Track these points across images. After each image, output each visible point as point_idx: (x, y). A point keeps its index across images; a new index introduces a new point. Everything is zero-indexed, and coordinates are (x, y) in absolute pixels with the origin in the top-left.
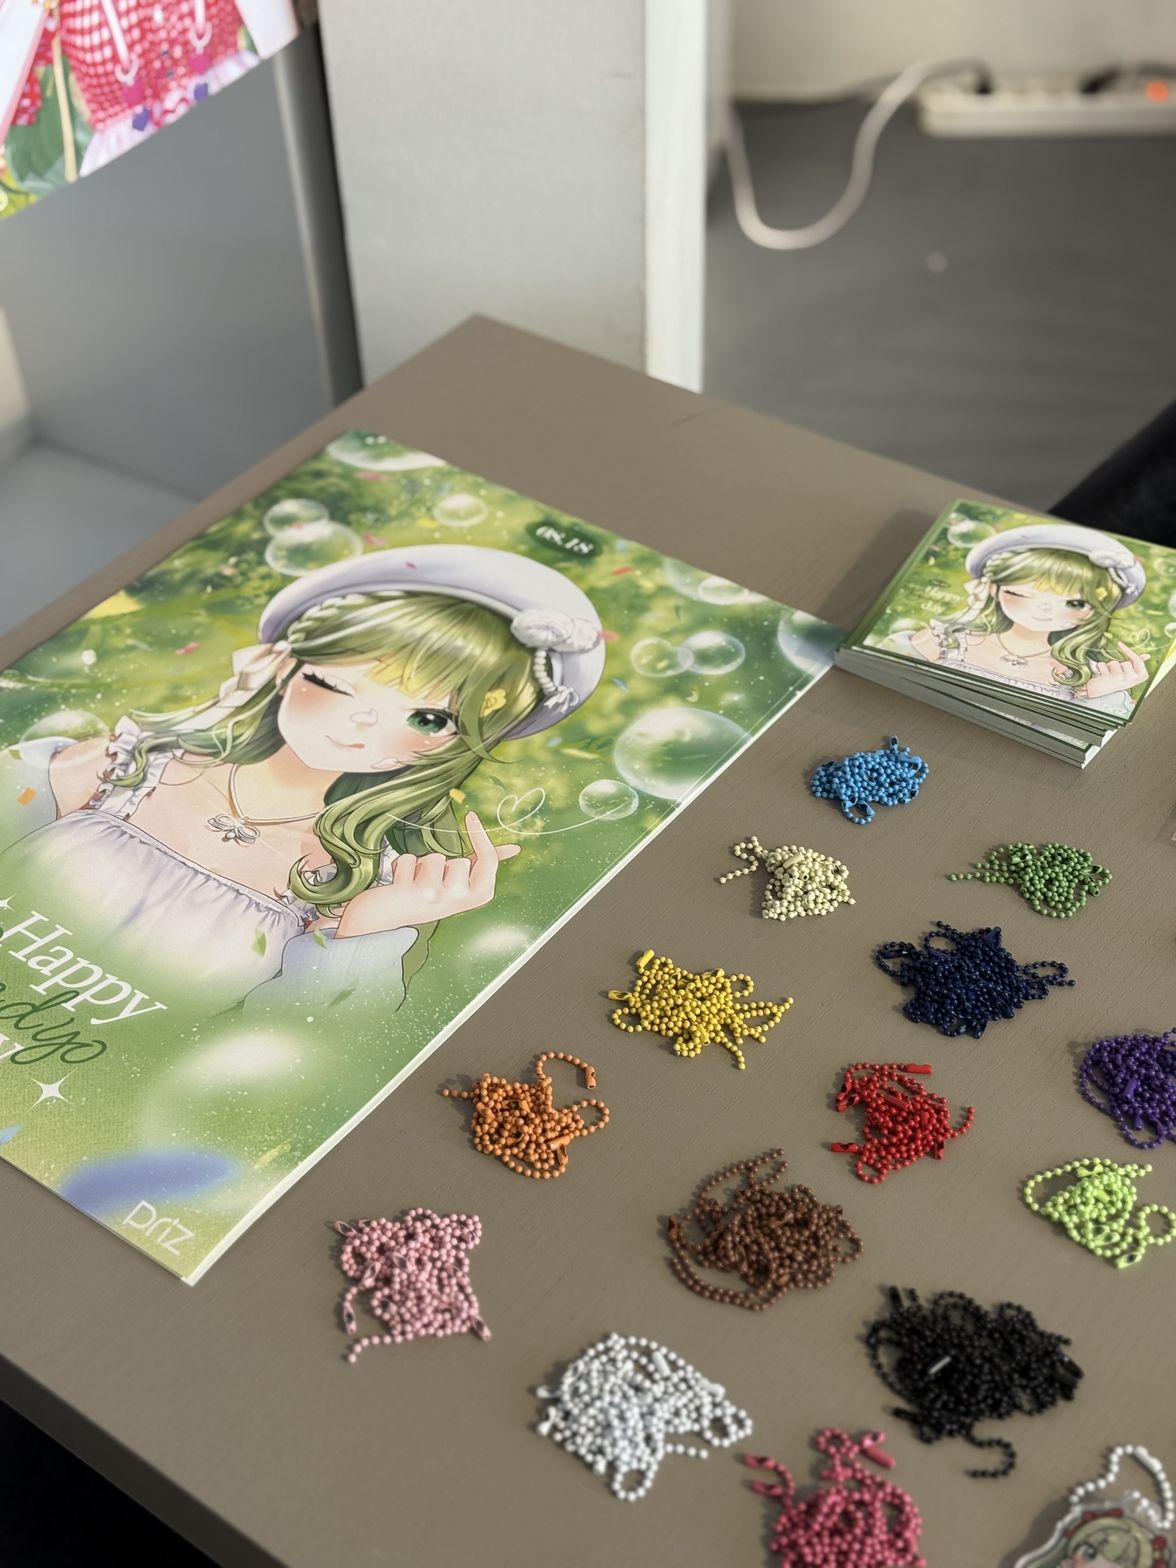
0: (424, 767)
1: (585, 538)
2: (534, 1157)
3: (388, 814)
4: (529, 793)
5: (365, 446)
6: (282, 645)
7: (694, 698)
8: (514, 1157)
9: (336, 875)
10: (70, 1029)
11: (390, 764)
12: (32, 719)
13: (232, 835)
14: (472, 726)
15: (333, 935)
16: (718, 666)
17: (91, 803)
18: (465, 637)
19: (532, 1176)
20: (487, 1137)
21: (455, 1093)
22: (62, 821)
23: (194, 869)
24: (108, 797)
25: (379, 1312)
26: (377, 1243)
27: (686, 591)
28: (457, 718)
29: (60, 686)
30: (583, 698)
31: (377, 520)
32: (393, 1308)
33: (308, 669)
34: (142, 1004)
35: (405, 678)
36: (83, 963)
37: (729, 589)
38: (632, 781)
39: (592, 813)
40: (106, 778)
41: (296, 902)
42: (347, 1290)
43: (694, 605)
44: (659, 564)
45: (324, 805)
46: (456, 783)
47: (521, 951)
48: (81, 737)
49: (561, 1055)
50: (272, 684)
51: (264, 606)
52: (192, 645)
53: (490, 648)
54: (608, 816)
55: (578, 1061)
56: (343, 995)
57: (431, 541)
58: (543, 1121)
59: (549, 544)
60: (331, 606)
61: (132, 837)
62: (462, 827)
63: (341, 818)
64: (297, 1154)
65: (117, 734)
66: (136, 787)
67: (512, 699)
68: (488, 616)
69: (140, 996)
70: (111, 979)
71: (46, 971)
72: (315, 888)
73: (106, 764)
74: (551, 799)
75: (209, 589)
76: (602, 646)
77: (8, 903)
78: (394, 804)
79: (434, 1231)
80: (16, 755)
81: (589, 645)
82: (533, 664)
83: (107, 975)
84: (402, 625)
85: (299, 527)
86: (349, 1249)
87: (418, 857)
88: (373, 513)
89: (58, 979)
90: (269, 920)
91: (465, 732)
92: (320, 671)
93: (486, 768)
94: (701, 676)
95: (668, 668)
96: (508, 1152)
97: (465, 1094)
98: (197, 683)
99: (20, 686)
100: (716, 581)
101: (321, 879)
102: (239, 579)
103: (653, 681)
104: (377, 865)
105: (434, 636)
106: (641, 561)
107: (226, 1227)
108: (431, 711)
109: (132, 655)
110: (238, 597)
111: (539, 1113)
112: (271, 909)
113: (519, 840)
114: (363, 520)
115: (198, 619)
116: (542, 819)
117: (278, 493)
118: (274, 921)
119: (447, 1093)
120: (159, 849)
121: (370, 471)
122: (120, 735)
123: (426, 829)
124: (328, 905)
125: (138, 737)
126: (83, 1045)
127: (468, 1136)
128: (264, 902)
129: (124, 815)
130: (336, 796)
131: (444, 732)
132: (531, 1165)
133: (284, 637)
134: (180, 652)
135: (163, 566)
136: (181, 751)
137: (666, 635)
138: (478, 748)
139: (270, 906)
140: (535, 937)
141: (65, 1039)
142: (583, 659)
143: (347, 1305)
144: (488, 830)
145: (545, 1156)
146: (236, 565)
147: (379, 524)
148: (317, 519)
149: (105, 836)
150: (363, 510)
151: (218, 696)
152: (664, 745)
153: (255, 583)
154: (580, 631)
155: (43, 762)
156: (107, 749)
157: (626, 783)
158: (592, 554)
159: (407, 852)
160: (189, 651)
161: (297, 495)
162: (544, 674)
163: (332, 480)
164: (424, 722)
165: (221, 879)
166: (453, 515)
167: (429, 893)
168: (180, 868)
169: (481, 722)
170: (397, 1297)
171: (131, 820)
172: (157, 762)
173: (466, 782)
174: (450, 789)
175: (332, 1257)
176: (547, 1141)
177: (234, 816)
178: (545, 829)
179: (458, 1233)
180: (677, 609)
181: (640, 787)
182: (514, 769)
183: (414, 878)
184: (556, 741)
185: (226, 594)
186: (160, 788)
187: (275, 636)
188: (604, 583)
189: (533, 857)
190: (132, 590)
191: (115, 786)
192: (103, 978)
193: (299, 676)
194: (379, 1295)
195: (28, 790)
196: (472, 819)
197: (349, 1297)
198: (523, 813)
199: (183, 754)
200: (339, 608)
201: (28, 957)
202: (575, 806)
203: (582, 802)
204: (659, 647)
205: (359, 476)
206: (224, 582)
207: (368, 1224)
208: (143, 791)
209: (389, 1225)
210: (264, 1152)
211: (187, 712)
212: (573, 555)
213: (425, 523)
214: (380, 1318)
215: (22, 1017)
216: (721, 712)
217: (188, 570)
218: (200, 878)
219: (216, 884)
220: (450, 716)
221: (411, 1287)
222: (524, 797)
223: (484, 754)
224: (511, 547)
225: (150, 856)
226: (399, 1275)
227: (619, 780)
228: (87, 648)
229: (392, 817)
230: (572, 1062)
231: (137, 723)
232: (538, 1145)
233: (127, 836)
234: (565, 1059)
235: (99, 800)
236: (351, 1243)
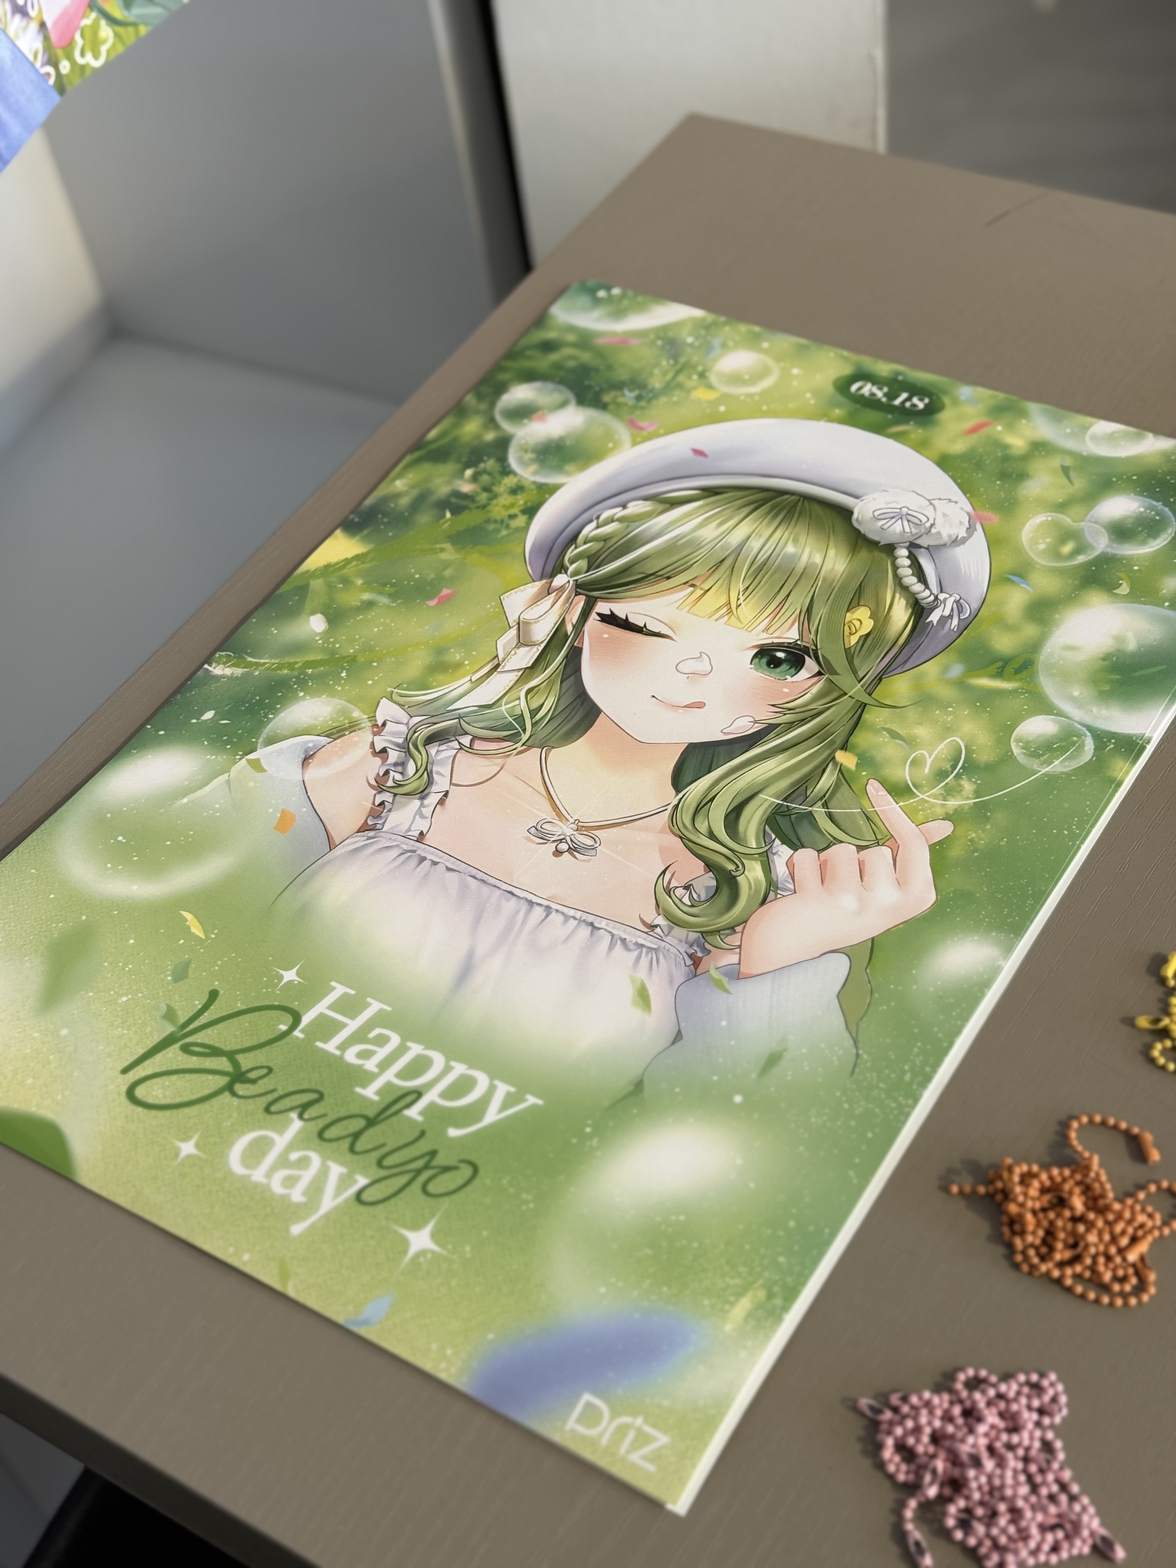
0: (791, 726)
1: (915, 390)
2: (1107, 1277)
3: (762, 796)
4: (942, 746)
5: (597, 302)
6: (560, 580)
7: (1124, 589)
8: (1078, 1277)
9: (717, 889)
10: (423, 1147)
11: (744, 726)
12: (266, 716)
13: (564, 847)
14: (839, 662)
15: (736, 974)
16: (1144, 543)
17: (370, 822)
18: (796, 541)
19: (1111, 1304)
20: (1032, 1252)
21: (967, 1189)
22: (337, 851)
23: (526, 899)
24: (390, 811)
25: (959, 1535)
26: (928, 1430)
27: (1070, 444)
28: (816, 652)
29: (291, 666)
30: (975, 605)
31: (639, 398)
32: (980, 1529)
33: (603, 607)
34: (510, 1101)
35: (734, 606)
36: (415, 1049)
37: (1125, 436)
38: (1077, 714)
39: (1034, 764)
40: (380, 785)
41: (673, 932)
42: (902, 1505)
43: (1087, 462)
44: (1023, 414)
45: (673, 792)
46: (839, 742)
47: (996, 971)
48: (335, 733)
49: (1098, 1119)
50: (561, 634)
51: (526, 528)
52: (445, 592)
53: (832, 552)
54: (1058, 766)
55: (1123, 1125)
56: (773, 1060)
57: (716, 418)
58: (1107, 1223)
59: (871, 403)
60: (611, 520)
61: (435, 863)
62: (866, 804)
63: (703, 805)
64: (778, 1302)
65: (380, 723)
66: (422, 794)
67: (881, 618)
68: (817, 508)
69: (503, 1089)
70: (459, 1069)
71: (370, 1065)
72: (694, 910)
73: (375, 766)
74: (973, 751)
75: (448, 515)
76: (979, 533)
77: (298, 974)
78: (767, 780)
79: (1002, 1405)
80: (256, 766)
81: (963, 533)
82: (895, 568)
83: (453, 1063)
84: (709, 533)
85: (542, 419)
86: (890, 1442)
87: (820, 851)
88: (631, 391)
89: (389, 1075)
90: (644, 961)
91: (833, 672)
92: (621, 609)
93: (873, 716)
94: (1124, 557)
95: (1077, 551)
96: (1069, 1271)
97: (982, 1190)
98: (466, 642)
99: (238, 671)
100: (1104, 427)
101: (699, 896)
102: (484, 496)
103: (1062, 572)
104: (767, 868)
105: (755, 544)
106: (998, 411)
107: (711, 1424)
108: (780, 647)
109: (372, 614)
110: (488, 521)
111: (1102, 1211)
112: (642, 946)
113: (947, 814)
114: (620, 400)
115: (443, 556)
116: (970, 780)
117: (503, 377)
118: (651, 963)
119: (955, 1189)
120: (474, 877)
121: (614, 334)
122: (384, 724)
123: (818, 810)
124: (718, 931)
125: (407, 724)
126: (446, 1169)
127: (1000, 1250)
128: (632, 937)
129: (417, 834)
130: (687, 778)
131: (804, 674)
132: (1105, 1288)
133: (561, 568)
134: (432, 603)
135: (382, 491)
136: (469, 738)
137: (1061, 507)
138: (856, 690)
139: (641, 941)
140: (1008, 950)
141: (420, 1163)
142: (959, 552)
143: (910, 1527)
144: (901, 804)
145: (1121, 1273)
146: (475, 479)
147: (643, 403)
148: (563, 405)
149: (397, 867)
150: (619, 386)
151: (497, 656)
152: (1104, 659)
153: (505, 499)
154: (944, 515)
155: (294, 772)
156: (372, 745)
157: (1068, 718)
158: (932, 410)
159: (803, 846)
160: (443, 600)
161: (529, 376)
162: (914, 580)
163: (568, 351)
164: (774, 663)
165: (565, 910)
166: (736, 379)
167: (848, 901)
168: (508, 900)
169: (849, 655)
170: (980, 1512)
171: (428, 839)
172: (440, 757)
173: (853, 739)
174: (834, 751)
175: (865, 1453)
176: (1121, 1251)
177: (561, 821)
178: (977, 794)
179: (1036, 1403)
180: (1065, 470)
181: (1089, 720)
182: (912, 714)
183: (822, 882)
184: (957, 670)
185: (469, 519)
186: (453, 790)
187: (549, 568)
188: (959, 447)
189: (974, 835)
190: (351, 527)
191: (395, 795)
192: (447, 1069)
193: (593, 619)
194: (952, 1509)
195: (283, 812)
196: (875, 789)
197: (909, 1514)
198: (941, 775)
199: (472, 742)
200: (621, 520)
201: (343, 1047)
202: (1008, 757)
203: (1016, 751)
204: (1055, 524)
205: (600, 341)
206: (465, 503)
207: (905, 1399)
208: (433, 799)
209: (936, 1400)
210: (733, 1304)
211: (460, 684)
212: (906, 414)
213: (701, 394)
214: (962, 1545)
215: (356, 1136)
216: (1167, 604)
217: (415, 493)
218: (538, 912)
219: (561, 918)
220: (806, 650)
221: (997, 1494)
222: (936, 752)
223: (865, 699)
224: (822, 415)
225: (464, 887)
226: (977, 1478)
227: (1057, 715)
228: (313, 613)
229: (768, 800)
230: (1115, 1127)
231: (401, 706)
232: (1109, 1258)
233: (427, 863)
234: (1104, 1123)
235: (379, 816)
236: (889, 1433)
